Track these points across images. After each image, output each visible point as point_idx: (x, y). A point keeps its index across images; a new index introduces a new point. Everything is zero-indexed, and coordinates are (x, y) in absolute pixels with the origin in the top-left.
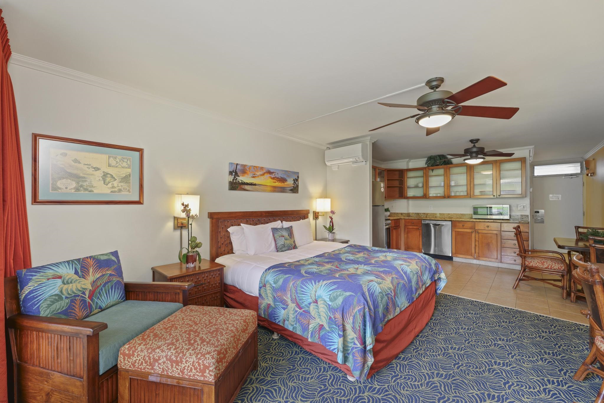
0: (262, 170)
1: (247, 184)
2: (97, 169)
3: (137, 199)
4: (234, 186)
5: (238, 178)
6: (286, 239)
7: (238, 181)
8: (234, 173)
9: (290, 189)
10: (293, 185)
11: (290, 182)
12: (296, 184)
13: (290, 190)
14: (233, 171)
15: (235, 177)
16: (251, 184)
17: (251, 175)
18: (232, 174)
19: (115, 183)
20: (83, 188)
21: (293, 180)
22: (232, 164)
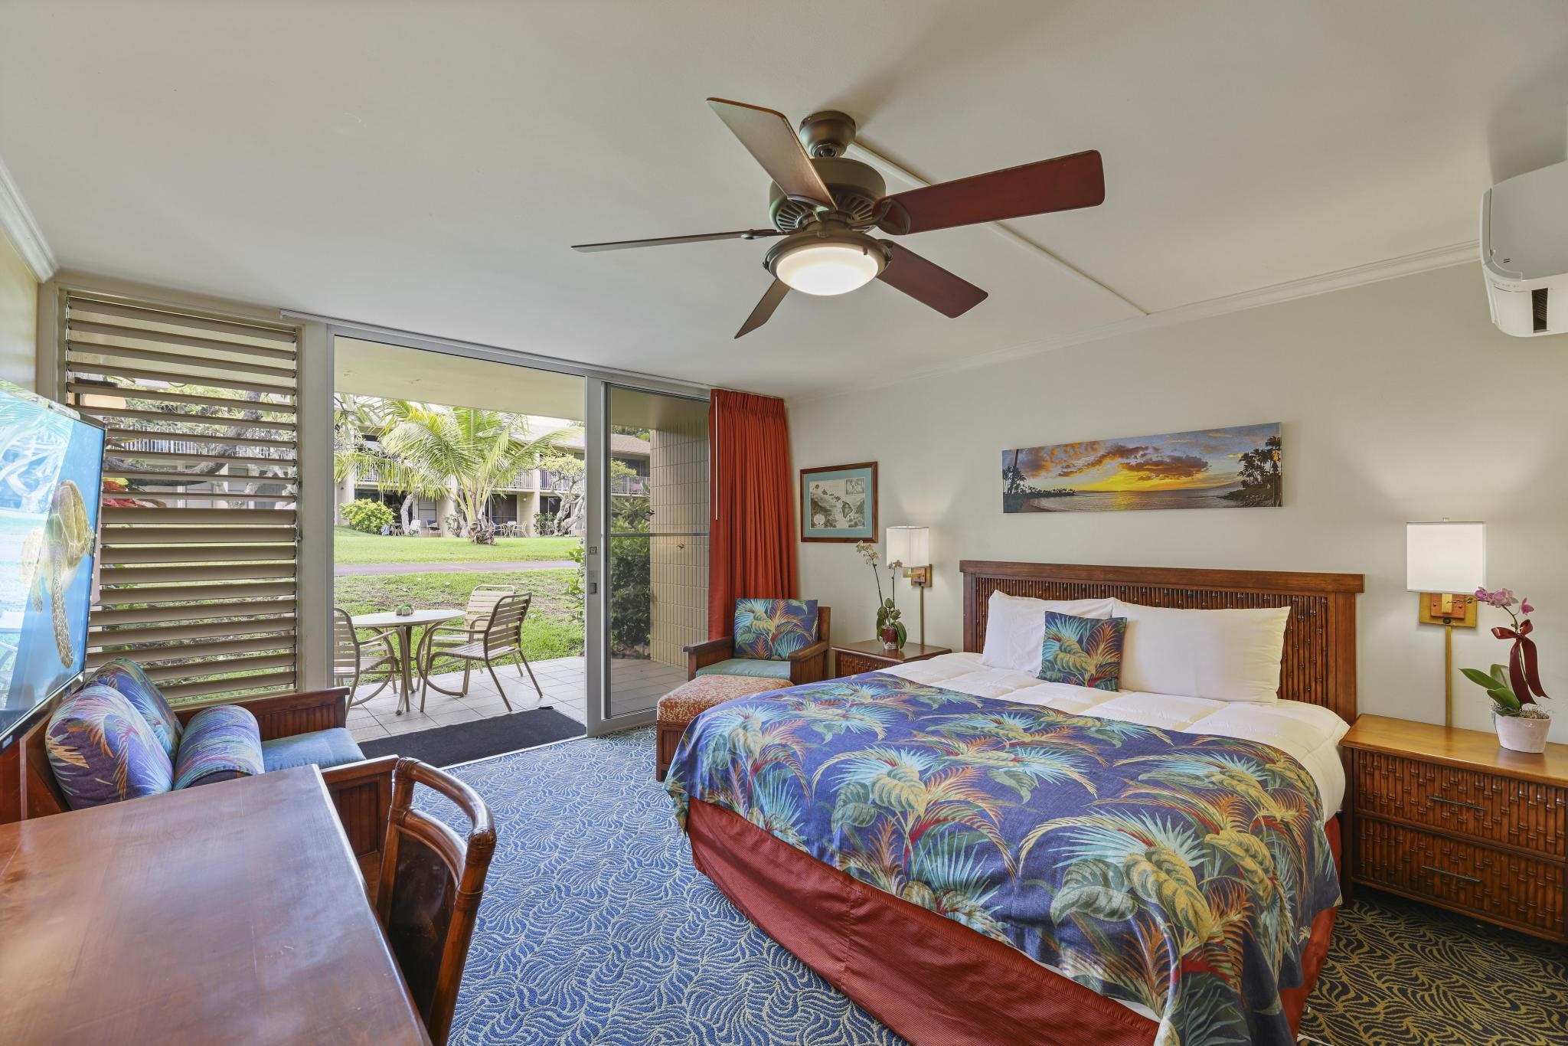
1: (1047, 495)
2: (838, 499)
3: (869, 535)
4: (1017, 502)
5: (1022, 483)
6: (1064, 650)
7: (1023, 491)
8: (1012, 472)
10: (1242, 478)
14: (1009, 469)
15: (1013, 482)
16: (1060, 494)
18: (1007, 476)
19: (852, 515)
20: (829, 523)
21: (1246, 457)
22: (1004, 452)
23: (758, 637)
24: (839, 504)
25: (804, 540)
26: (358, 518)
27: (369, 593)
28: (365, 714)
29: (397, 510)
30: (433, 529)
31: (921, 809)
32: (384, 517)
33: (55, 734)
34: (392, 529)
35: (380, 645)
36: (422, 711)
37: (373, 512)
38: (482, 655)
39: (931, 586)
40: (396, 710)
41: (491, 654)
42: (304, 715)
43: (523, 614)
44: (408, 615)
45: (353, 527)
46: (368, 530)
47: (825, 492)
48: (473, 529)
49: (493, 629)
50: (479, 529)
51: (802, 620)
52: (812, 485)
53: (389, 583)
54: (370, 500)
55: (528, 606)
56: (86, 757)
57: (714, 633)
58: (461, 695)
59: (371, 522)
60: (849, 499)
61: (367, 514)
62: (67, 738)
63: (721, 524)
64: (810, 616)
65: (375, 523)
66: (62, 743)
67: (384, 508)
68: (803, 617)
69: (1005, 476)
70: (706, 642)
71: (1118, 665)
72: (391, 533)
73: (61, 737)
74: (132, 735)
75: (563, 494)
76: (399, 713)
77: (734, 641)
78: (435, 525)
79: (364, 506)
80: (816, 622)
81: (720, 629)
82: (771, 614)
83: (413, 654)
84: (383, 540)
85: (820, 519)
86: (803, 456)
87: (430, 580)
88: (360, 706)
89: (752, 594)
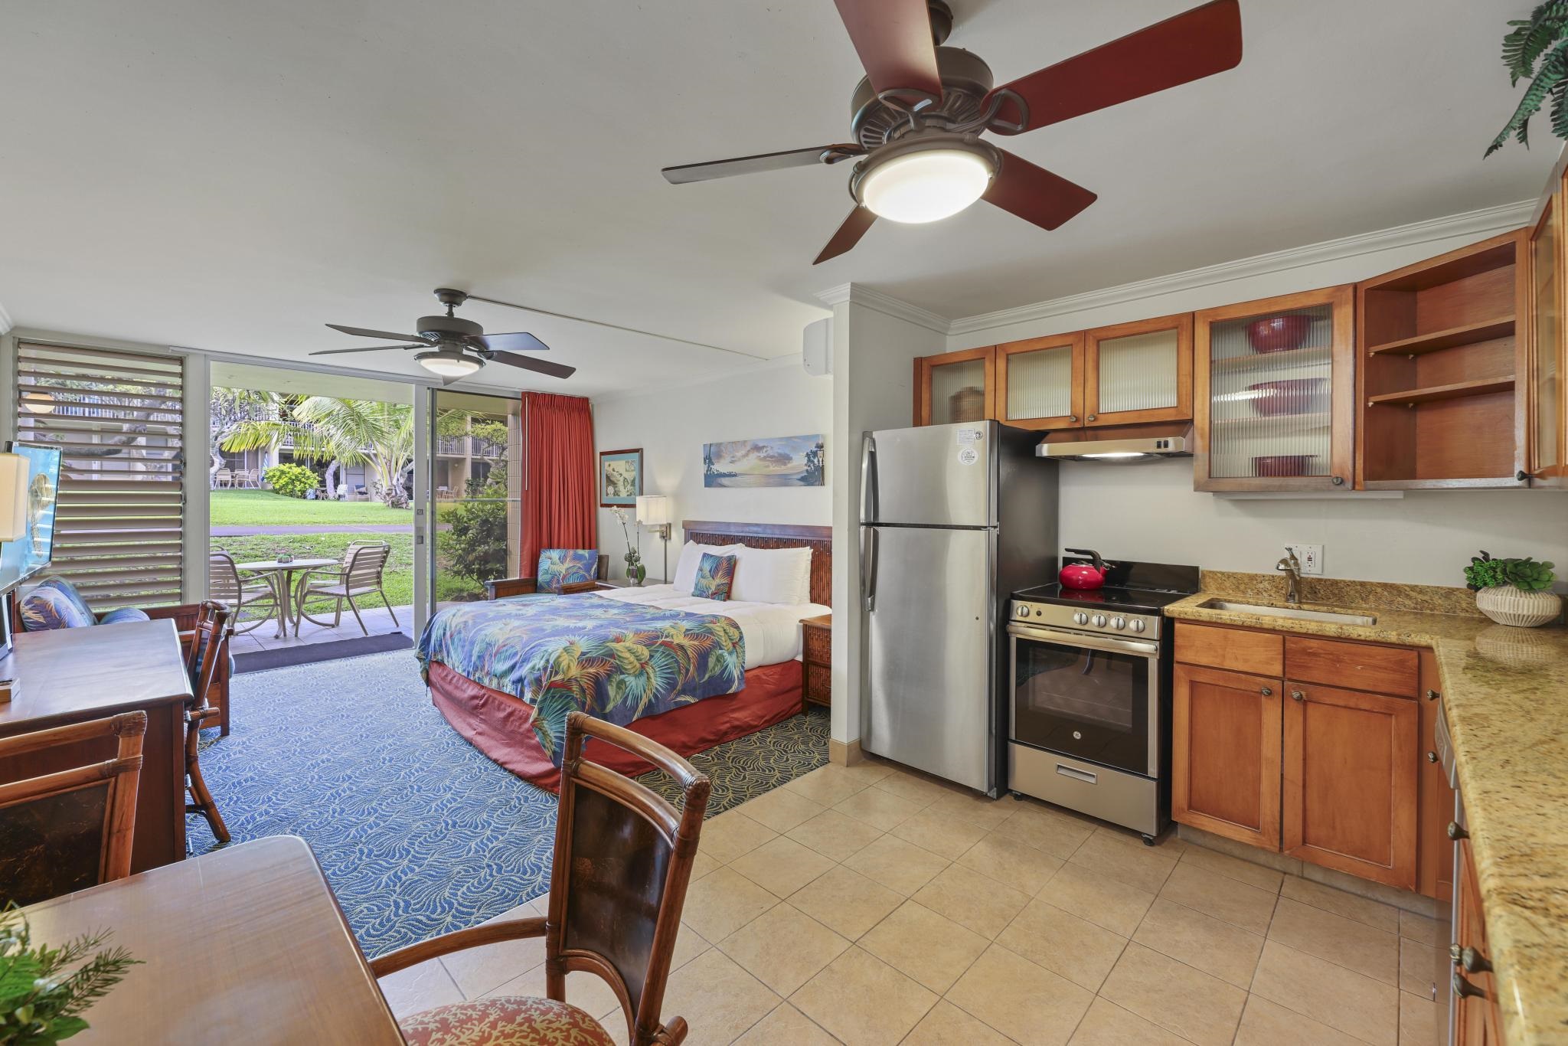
0: (745, 446)
1: (724, 475)
2: (621, 475)
5: (712, 467)
7: (713, 472)
8: (708, 459)
9: (799, 477)
10: (806, 468)
11: (799, 462)
12: (814, 464)
13: (799, 480)
14: (707, 457)
15: (709, 466)
16: (730, 475)
17: (728, 459)
19: (629, 487)
20: (616, 493)
21: (807, 454)
22: (704, 445)
23: (553, 577)
24: (622, 479)
25: (602, 505)
26: (282, 482)
27: (274, 550)
28: (250, 638)
29: (322, 475)
30: (361, 493)
31: (501, 641)
32: (309, 482)
33: (26, 604)
34: (318, 493)
35: (266, 587)
36: (296, 635)
37: (296, 477)
38: (345, 593)
39: (670, 539)
40: (274, 635)
41: (352, 592)
42: (185, 619)
43: (384, 562)
44: (288, 562)
45: (276, 491)
46: (292, 494)
47: (614, 470)
48: (388, 494)
49: (354, 573)
50: (394, 494)
51: (585, 565)
52: (607, 464)
53: (293, 542)
54: (294, 464)
55: (387, 556)
56: (44, 617)
57: (523, 575)
58: (333, 626)
59: (295, 486)
60: (626, 475)
61: (290, 478)
62: (34, 606)
63: (530, 492)
64: (590, 561)
65: (299, 487)
66: (31, 609)
67: (308, 473)
68: (585, 562)
69: (705, 462)
70: (518, 578)
71: (730, 585)
72: (317, 497)
73: (30, 606)
74: (69, 610)
75: (493, 460)
76: (277, 637)
77: (537, 580)
78: (363, 490)
79: (288, 470)
80: (595, 566)
81: (528, 572)
82: (562, 560)
83: (293, 594)
84: (310, 504)
85: (611, 489)
86: (604, 441)
87: (333, 540)
88: (247, 633)
89: (556, 544)
